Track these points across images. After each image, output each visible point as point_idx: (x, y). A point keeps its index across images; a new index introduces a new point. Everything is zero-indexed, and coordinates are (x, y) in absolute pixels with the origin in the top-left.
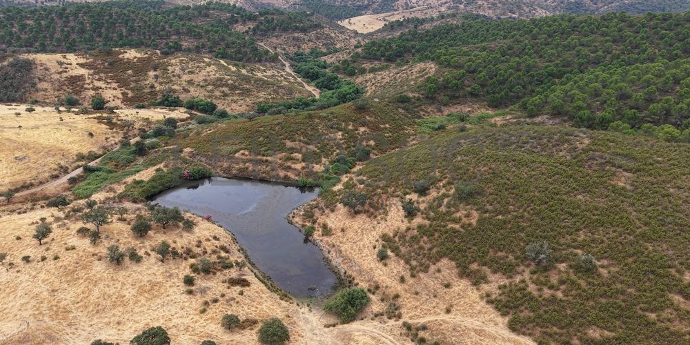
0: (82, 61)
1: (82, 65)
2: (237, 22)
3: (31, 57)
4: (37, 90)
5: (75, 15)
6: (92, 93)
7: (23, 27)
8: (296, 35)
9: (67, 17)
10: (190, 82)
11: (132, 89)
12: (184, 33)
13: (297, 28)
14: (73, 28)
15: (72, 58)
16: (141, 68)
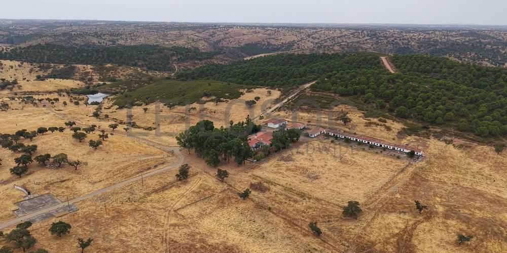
0: (92, 67)
1: (91, 69)
2: (174, 55)
3: (75, 65)
4: (74, 76)
5: (102, 52)
6: (90, 77)
7: (82, 56)
8: (196, 62)
9: (99, 52)
10: (122, 75)
11: (103, 76)
12: (141, 60)
13: (197, 58)
14: (99, 57)
15: (89, 66)
16: (108, 70)
